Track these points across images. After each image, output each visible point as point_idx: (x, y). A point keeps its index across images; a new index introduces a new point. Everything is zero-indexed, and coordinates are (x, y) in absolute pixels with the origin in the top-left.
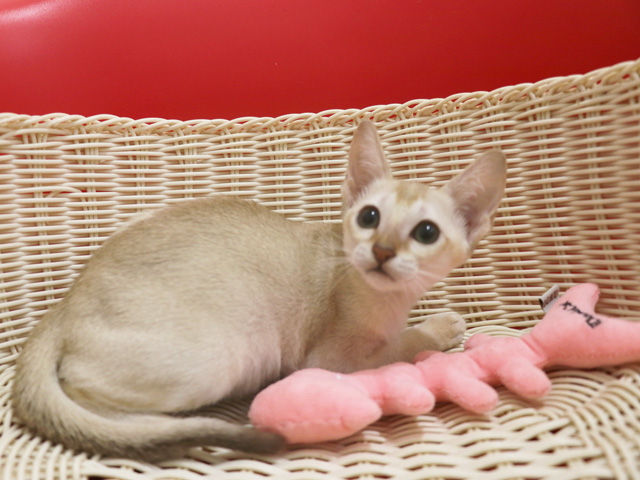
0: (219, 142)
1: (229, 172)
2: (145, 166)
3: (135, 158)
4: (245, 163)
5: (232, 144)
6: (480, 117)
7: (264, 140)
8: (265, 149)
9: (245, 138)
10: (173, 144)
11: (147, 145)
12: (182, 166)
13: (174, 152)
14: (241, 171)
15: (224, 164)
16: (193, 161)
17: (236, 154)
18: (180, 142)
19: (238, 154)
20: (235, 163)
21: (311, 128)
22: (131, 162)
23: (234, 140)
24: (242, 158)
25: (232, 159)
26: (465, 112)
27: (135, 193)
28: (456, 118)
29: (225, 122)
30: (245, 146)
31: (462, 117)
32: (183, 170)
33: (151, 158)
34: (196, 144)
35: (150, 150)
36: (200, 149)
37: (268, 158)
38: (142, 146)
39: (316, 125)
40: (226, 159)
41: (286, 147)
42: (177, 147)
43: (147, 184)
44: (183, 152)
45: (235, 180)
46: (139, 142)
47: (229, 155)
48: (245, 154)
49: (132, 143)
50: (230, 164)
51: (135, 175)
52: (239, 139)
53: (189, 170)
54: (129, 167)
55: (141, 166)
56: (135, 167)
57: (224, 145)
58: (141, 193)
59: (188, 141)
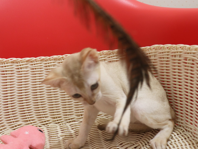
0: (32, 65)
1: (35, 74)
2: (9, 74)
3: (6, 71)
4: (40, 71)
5: (36, 65)
6: (110, 57)
7: (46, 64)
8: (46, 66)
9: (40, 63)
10: (18, 66)
11: (10, 67)
12: (21, 73)
13: (18, 69)
14: (39, 74)
15: (34, 72)
16: (24, 71)
17: (37, 69)
18: (20, 65)
19: (38, 68)
20: (37, 71)
21: (60, 60)
22: (5, 73)
23: (37, 64)
24: (39, 70)
25: (36, 70)
26: (105, 56)
27: (7, 83)
28: (102, 57)
29: (34, 58)
30: (40, 66)
31: (104, 57)
32: (21, 74)
33: (11, 71)
34: (25, 66)
35: (11, 68)
36: (26, 67)
37: (47, 69)
38: (8, 67)
39: (62, 59)
40: (35, 70)
41: (53, 66)
42: (19, 67)
43: (10, 79)
44: (21, 68)
45: (37, 77)
46: (7, 66)
47: (35, 69)
48: (40, 68)
49: (5, 66)
50: (36, 71)
51: (6, 77)
52: (38, 64)
53: (23, 74)
54: (4, 74)
55: (8, 74)
56: (6, 74)
57: (34, 66)
58: (8, 82)
59: (23, 65)
